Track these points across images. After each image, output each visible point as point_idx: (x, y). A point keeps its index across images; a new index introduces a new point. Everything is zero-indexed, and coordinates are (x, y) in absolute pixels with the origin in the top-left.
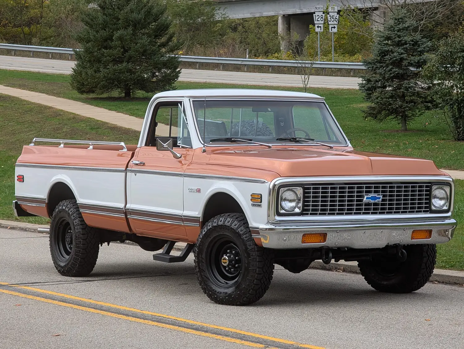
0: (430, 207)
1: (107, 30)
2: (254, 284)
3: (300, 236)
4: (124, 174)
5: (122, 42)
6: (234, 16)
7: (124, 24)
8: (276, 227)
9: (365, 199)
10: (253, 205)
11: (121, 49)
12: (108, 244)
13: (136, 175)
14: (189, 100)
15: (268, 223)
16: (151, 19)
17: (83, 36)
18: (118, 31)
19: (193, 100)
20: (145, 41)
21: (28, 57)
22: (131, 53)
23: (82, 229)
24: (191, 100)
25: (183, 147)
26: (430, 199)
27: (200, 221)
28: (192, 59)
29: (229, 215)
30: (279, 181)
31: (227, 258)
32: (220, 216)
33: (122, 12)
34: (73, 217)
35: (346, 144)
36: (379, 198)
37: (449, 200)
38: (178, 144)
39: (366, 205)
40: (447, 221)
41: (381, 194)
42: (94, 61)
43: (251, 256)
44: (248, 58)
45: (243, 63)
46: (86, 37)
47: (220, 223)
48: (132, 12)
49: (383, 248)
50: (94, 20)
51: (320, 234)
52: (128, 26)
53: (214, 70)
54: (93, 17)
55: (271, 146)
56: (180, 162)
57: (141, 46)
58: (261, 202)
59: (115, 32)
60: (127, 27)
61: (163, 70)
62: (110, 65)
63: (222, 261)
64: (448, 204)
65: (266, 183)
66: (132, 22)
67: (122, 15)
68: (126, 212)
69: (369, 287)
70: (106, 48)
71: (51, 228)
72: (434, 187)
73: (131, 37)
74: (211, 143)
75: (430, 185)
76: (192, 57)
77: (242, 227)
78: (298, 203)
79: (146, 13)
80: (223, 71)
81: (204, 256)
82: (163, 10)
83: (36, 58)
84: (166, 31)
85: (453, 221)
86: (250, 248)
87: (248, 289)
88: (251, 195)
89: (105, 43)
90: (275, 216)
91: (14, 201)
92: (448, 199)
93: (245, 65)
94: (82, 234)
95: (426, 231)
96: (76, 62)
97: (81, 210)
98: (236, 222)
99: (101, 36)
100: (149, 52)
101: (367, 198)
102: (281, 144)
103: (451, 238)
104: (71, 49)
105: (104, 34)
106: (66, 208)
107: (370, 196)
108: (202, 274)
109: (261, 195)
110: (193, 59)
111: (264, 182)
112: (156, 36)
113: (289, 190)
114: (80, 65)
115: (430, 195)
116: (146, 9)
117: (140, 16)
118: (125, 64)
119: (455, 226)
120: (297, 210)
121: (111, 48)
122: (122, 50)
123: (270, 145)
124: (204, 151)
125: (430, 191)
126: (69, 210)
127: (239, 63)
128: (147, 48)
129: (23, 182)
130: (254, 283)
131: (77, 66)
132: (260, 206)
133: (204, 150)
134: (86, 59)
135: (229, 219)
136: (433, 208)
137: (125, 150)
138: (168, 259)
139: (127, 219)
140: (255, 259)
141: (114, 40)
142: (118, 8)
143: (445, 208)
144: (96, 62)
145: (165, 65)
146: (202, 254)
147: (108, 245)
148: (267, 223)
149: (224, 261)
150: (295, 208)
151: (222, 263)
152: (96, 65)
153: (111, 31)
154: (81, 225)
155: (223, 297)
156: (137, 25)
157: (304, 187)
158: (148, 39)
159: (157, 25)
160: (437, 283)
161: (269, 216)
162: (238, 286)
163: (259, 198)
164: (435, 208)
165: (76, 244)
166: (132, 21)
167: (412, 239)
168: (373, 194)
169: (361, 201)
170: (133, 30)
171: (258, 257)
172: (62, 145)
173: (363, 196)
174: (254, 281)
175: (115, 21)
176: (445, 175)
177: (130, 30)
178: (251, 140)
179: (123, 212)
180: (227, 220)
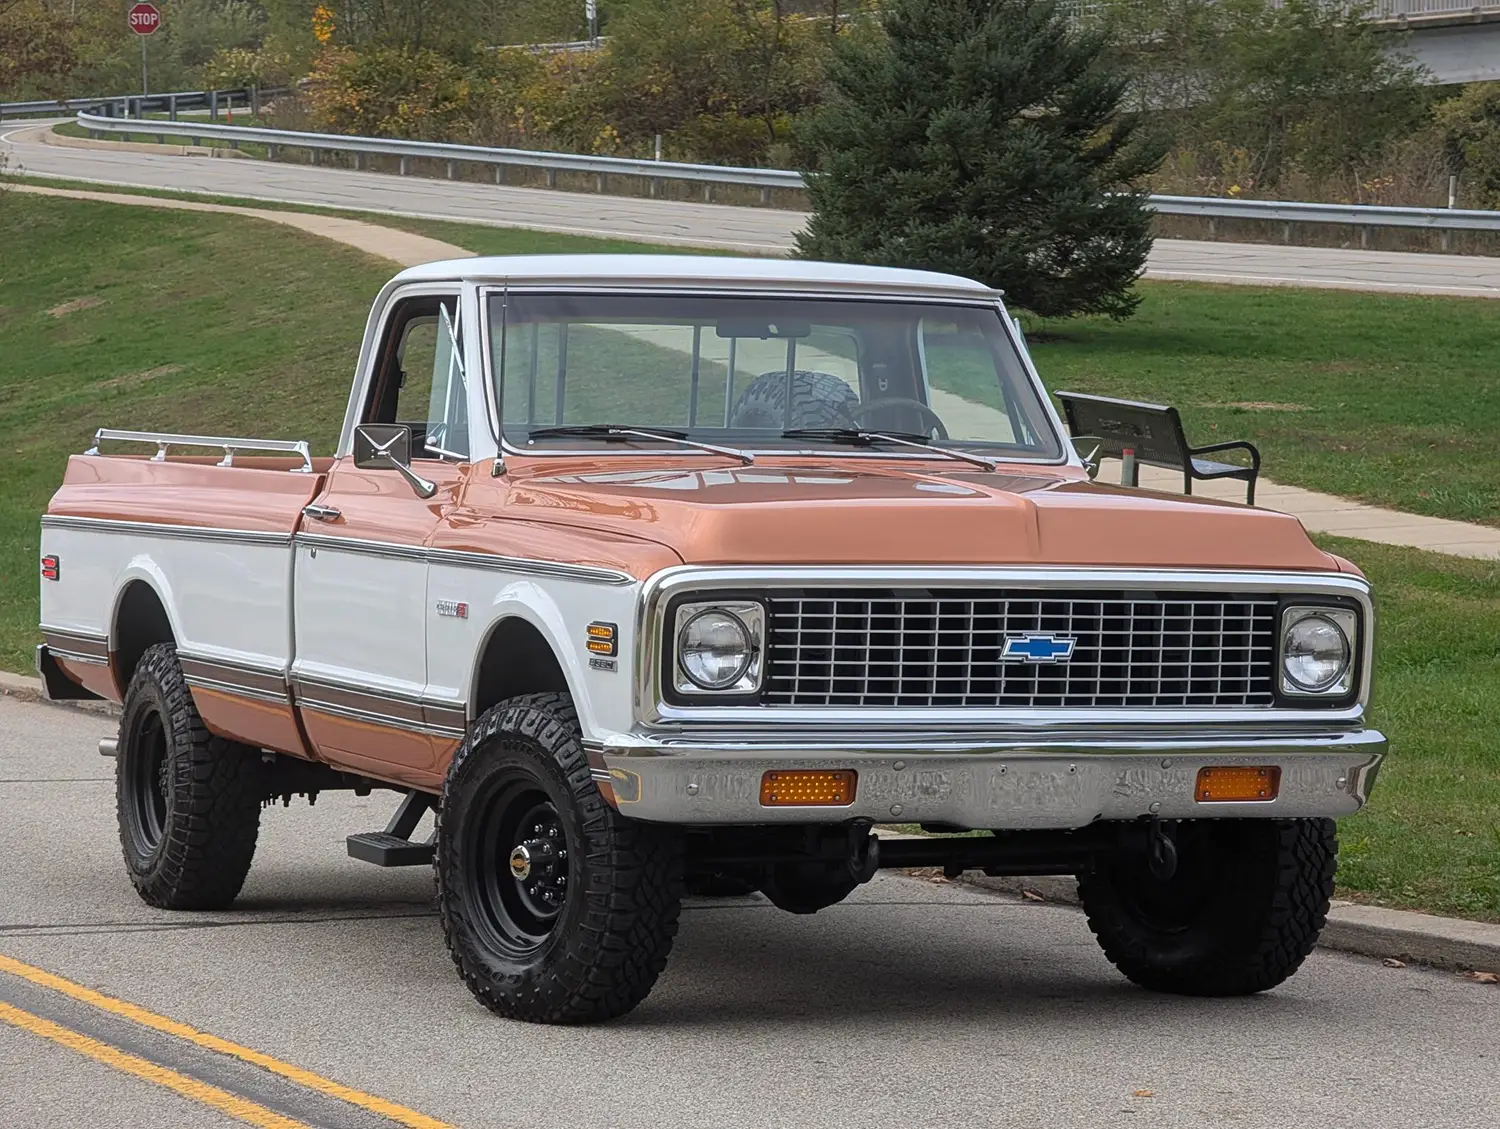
0: (1272, 686)
1: (908, 108)
2: (604, 948)
3: (754, 779)
4: (287, 552)
5: (954, 145)
6: (1479, 72)
7: (965, 87)
8: (669, 745)
9: (1006, 651)
10: (595, 664)
11: (954, 168)
12: (312, 801)
13: (313, 555)
14: (478, 289)
15: (636, 727)
16: (1057, 71)
17: (831, 129)
18: (944, 110)
19: (491, 289)
20: (1029, 144)
21: (753, 206)
22: (986, 182)
23: (196, 744)
24: (483, 292)
25: (447, 458)
26: (1272, 656)
27: (468, 719)
28: (1269, 212)
29: (534, 701)
30: (674, 577)
31: (528, 856)
32: (510, 702)
33: (959, 46)
34: (172, 701)
35: (1060, 455)
36: (1064, 648)
37: (1352, 663)
38: (426, 447)
39: (1011, 670)
40: (1349, 738)
41: (1070, 632)
42: (863, 209)
43: (593, 848)
44: (1454, 207)
45: (1435, 225)
46: (839, 131)
47: (507, 727)
48: (991, 47)
49: (1081, 830)
50: (868, 74)
51: (833, 772)
52: (979, 94)
53: (1339, 247)
54: (866, 65)
55: (751, 457)
56: (435, 509)
57: (1016, 160)
58: (614, 653)
59: (932, 116)
60: (974, 98)
61: (1094, 242)
62: (911, 223)
63: (512, 862)
64: (1348, 678)
65: (631, 583)
66: (989, 80)
67: (957, 56)
68: (292, 687)
69: (1112, 971)
70: (903, 167)
71: (122, 741)
72: (1291, 614)
73: (987, 132)
74: (531, 442)
75: (1273, 606)
76: (1268, 203)
77: (572, 741)
78: (749, 660)
79: (1042, 50)
80: (1369, 249)
81: (458, 844)
82: (1097, 43)
83: (776, 208)
84: (1106, 109)
85: (1372, 736)
86: (590, 817)
87: (582, 966)
88: (589, 629)
89: (901, 149)
90: (657, 701)
91: (40, 647)
92: (1351, 657)
93: (1444, 230)
94: (196, 763)
95: (1260, 770)
96: (810, 215)
97: (190, 679)
98: (553, 726)
99: (888, 126)
100: (1045, 178)
101: (1014, 647)
102: (797, 453)
103: (1364, 799)
104: (796, 174)
105: (900, 120)
106: (154, 670)
107: (1028, 641)
108: (453, 908)
109: (615, 627)
110: (1273, 212)
111: (624, 582)
112: (1073, 129)
113: (714, 610)
114: (821, 225)
115: (1272, 641)
116: (1040, 39)
117: (1017, 61)
118: (961, 219)
119: (1380, 756)
120: (745, 686)
121: (919, 166)
122: (955, 174)
123: (748, 454)
124: (500, 472)
125: (1275, 626)
126: (162, 677)
127: (1424, 222)
128: (1038, 167)
129: (57, 578)
130: (604, 944)
131: (815, 225)
132: (611, 666)
133: (498, 469)
134: (839, 204)
135: (533, 715)
136: (1287, 688)
137: (308, 468)
138: (383, 853)
139: (296, 711)
140: (606, 859)
141: (928, 138)
142: (950, 35)
143: (1337, 689)
144: (870, 213)
145: (1099, 223)
146: (452, 837)
147: (312, 803)
148: (632, 730)
149: (518, 863)
150: (738, 677)
151: (512, 869)
152: (869, 225)
153: (924, 109)
154: (192, 729)
155: (510, 993)
156: (1008, 92)
157: (771, 602)
158: (1042, 137)
159: (1077, 92)
160: (1397, 963)
161: (637, 703)
162: (551, 954)
163: (609, 640)
164: (1295, 691)
165: (177, 794)
166: (991, 79)
167: (1197, 801)
168: (1039, 631)
169: (994, 656)
170: (995, 111)
171: (615, 852)
172: (161, 453)
173: (998, 640)
174: (602, 935)
175: (936, 77)
176: (1339, 571)
177: (983, 108)
178: (682, 436)
179: (282, 685)
180: (528, 717)
